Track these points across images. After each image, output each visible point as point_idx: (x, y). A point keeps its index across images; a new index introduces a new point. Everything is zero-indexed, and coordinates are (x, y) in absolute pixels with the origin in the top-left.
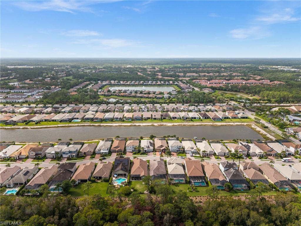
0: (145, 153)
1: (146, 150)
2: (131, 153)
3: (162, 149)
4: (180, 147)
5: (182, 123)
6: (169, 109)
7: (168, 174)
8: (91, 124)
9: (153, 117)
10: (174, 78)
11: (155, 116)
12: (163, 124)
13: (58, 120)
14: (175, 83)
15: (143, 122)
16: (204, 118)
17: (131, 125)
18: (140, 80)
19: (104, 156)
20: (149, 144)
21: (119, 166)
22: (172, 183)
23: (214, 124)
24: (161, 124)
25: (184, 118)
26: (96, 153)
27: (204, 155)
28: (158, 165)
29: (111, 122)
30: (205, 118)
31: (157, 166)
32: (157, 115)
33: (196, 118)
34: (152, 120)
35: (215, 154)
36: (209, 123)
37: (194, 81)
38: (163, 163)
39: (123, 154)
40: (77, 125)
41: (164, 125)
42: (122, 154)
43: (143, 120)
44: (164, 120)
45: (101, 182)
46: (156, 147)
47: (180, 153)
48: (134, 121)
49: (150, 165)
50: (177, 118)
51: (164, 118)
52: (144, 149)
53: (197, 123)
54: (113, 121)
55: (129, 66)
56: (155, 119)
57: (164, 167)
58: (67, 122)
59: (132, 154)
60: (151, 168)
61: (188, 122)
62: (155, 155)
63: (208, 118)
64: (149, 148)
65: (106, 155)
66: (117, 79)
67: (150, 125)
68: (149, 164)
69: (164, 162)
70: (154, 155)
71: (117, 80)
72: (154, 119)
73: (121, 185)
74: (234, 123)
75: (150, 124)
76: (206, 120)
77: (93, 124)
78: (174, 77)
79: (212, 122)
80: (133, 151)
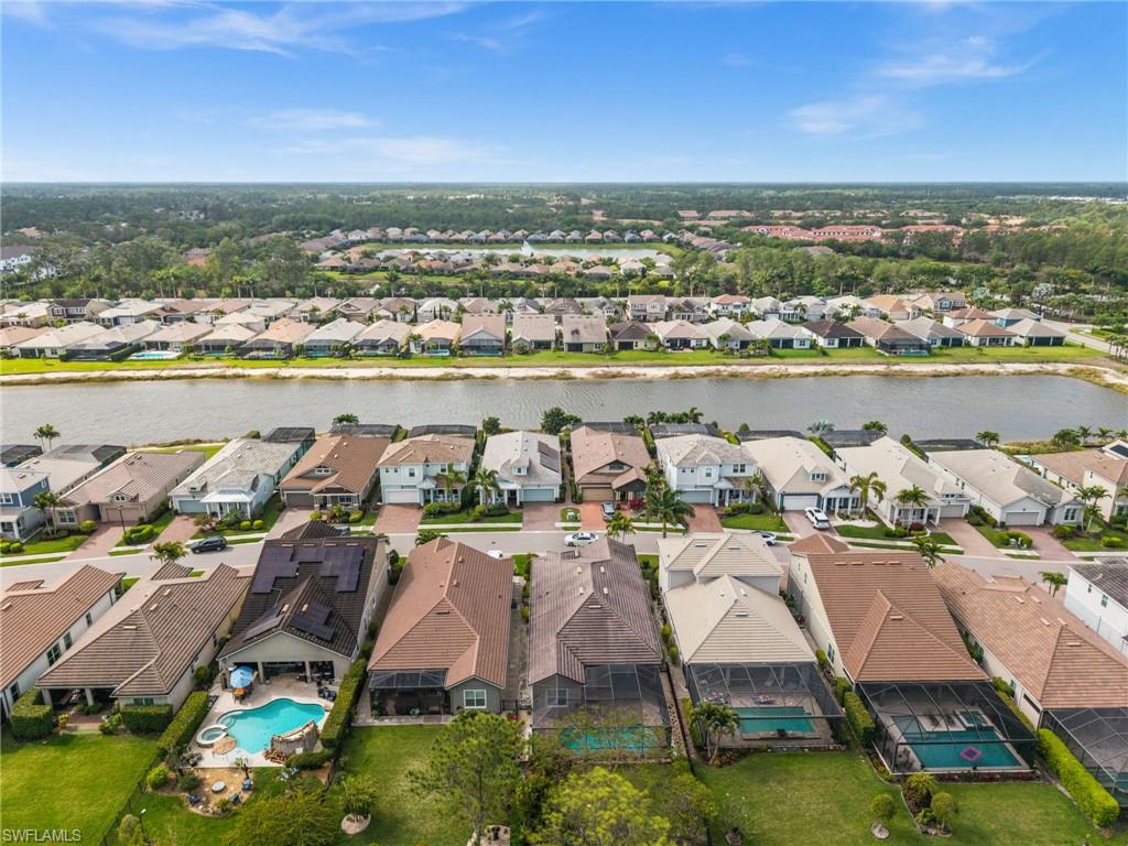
0: (509, 509)
1: (513, 493)
2: (413, 512)
3: (617, 483)
4: (739, 474)
5: (722, 368)
6: (649, 309)
7: (675, 659)
8: (230, 372)
9: (567, 339)
10: (660, 220)
11: (576, 332)
12: (619, 369)
13: (54, 351)
14: (665, 238)
15: (513, 364)
16: (837, 341)
17: (447, 374)
18: (513, 226)
19: (217, 530)
20: (536, 458)
21: (283, 596)
22: (723, 751)
23: (897, 368)
24: (606, 369)
25: (732, 345)
26: (176, 513)
27: (911, 520)
28: (597, 586)
29: (338, 362)
30: (842, 344)
31: (591, 600)
32: (585, 327)
33: (792, 341)
34: (562, 353)
35: (978, 517)
36: (864, 364)
37: (746, 229)
38: (634, 571)
39: (354, 516)
40: (151, 373)
41: (623, 376)
42: (348, 514)
43: (511, 356)
44: (624, 354)
45: (106, 732)
46: (580, 474)
47: (745, 510)
48: (461, 356)
49: (533, 594)
50: (693, 343)
51: (626, 346)
52: (503, 486)
53: (803, 364)
54: (351, 358)
55: (474, 196)
56: (576, 347)
57: (639, 602)
58: (104, 360)
59: (420, 514)
60: (539, 612)
61: (752, 360)
62: (570, 525)
63: (856, 343)
64: (537, 476)
65: (235, 525)
66: (415, 223)
67: (547, 374)
68: (528, 579)
69: (639, 572)
70: (564, 520)
71: (414, 226)
72: (569, 350)
73: (261, 771)
74: (999, 363)
75: (552, 372)
76: (844, 352)
77: (240, 371)
78: (660, 217)
79: (885, 361)
80: (427, 501)
